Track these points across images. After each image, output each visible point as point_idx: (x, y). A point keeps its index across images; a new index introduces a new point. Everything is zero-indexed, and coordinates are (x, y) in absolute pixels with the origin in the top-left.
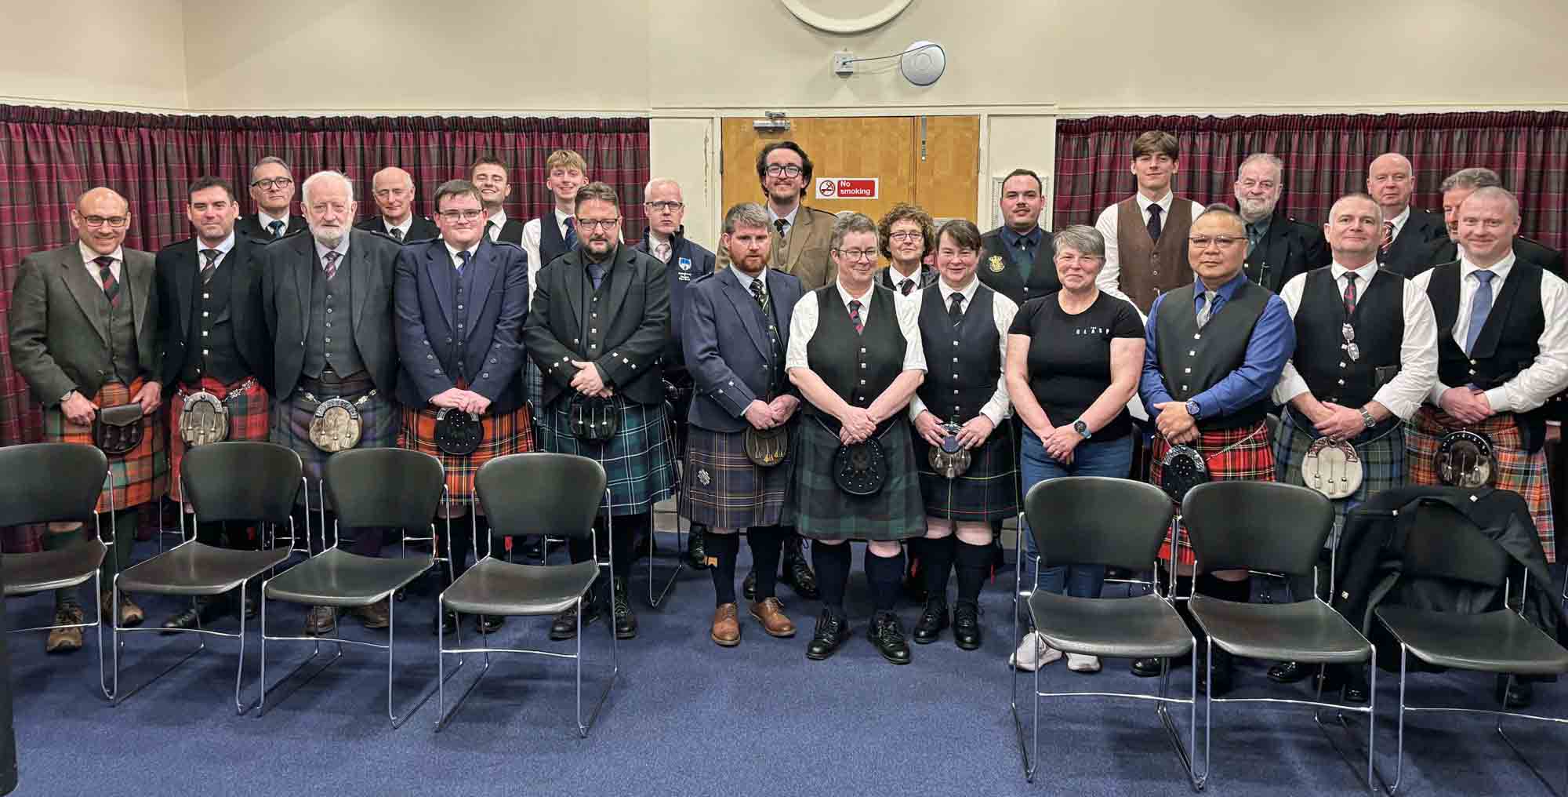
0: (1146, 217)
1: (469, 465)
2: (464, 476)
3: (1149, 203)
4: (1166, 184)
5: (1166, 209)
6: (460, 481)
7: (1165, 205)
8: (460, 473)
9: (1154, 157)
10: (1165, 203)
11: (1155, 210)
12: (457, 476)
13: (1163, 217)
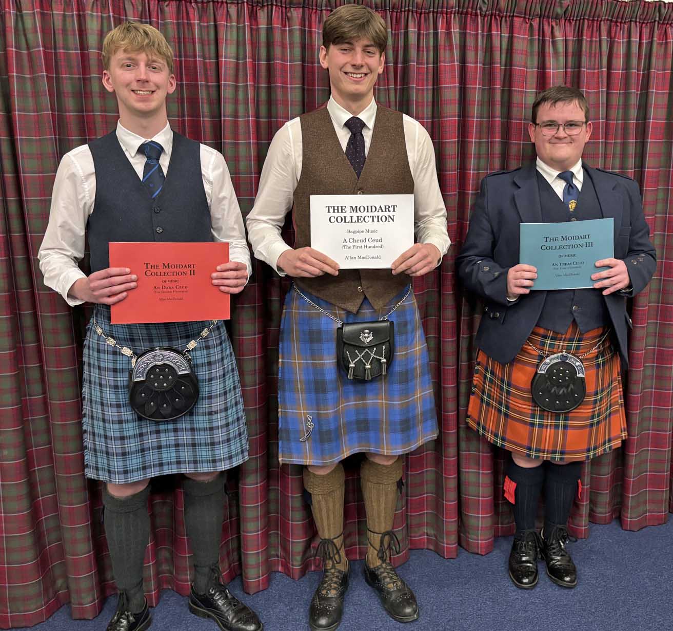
0: (344, 137)
1: (566, 419)
2: (560, 430)
3: (346, 116)
4: (369, 91)
5: (371, 124)
6: (556, 435)
7: (369, 118)
8: (557, 427)
9: (359, 49)
10: (368, 115)
11: (355, 126)
12: (553, 430)
13: (368, 136)
